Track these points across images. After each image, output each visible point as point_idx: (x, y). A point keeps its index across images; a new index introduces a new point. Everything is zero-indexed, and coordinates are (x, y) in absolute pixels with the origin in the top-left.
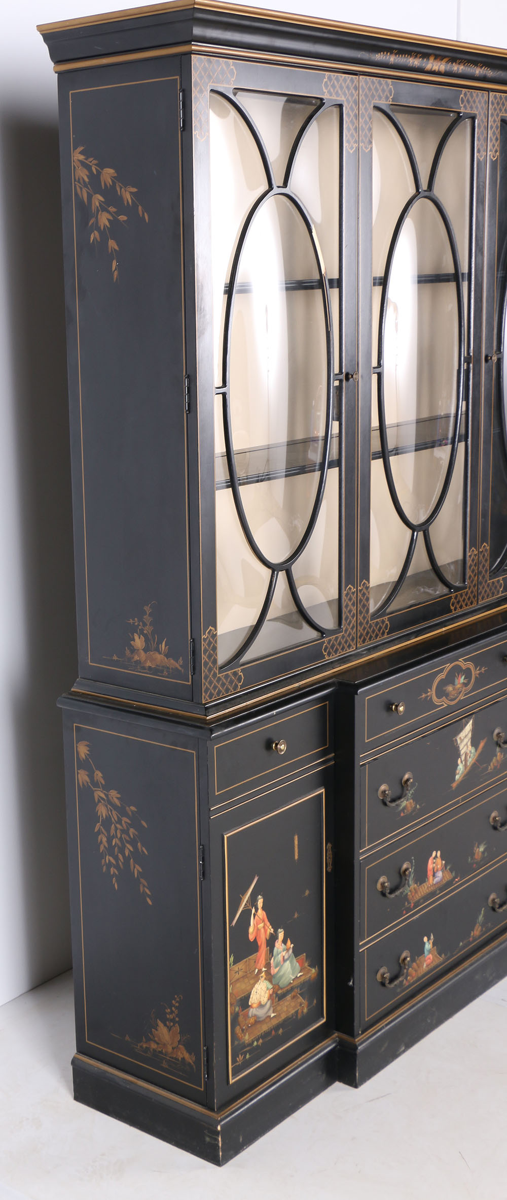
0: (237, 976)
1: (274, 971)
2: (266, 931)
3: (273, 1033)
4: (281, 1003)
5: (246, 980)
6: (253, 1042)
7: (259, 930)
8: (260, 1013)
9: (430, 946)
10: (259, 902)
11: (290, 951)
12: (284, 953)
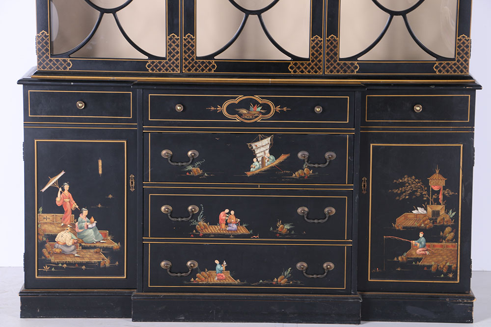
0: (45, 221)
1: (77, 230)
2: (71, 205)
3: (77, 265)
4: (85, 251)
5: (53, 226)
6: (58, 263)
7: (66, 203)
8: (65, 249)
9: (223, 268)
10: (67, 187)
11: (94, 225)
12: (88, 224)
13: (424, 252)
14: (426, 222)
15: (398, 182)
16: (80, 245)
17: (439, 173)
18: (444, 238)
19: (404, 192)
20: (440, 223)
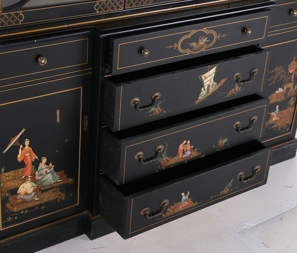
0: (7, 178)
1: (37, 178)
2: (31, 158)
3: (37, 208)
4: (44, 194)
5: (15, 181)
6: (20, 211)
7: (27, 157)
8: (27, 197)
9: (187, 197)
10: (27, 142)
11: (52, 169)
12: (47, 170)
13: (276, 119)
14: (282, 98)
15: (271, 73)
16: (40, 190)
17: (295, 60)
18: (288, 106)
19: (274, 79)
20: (289, 95)
